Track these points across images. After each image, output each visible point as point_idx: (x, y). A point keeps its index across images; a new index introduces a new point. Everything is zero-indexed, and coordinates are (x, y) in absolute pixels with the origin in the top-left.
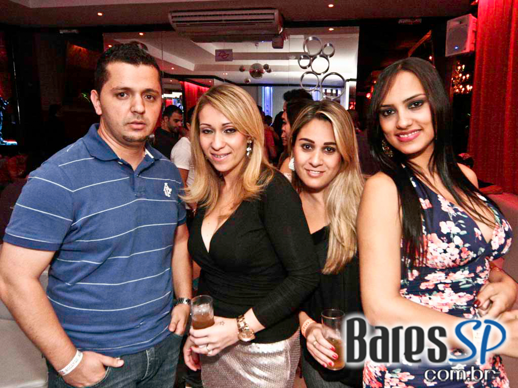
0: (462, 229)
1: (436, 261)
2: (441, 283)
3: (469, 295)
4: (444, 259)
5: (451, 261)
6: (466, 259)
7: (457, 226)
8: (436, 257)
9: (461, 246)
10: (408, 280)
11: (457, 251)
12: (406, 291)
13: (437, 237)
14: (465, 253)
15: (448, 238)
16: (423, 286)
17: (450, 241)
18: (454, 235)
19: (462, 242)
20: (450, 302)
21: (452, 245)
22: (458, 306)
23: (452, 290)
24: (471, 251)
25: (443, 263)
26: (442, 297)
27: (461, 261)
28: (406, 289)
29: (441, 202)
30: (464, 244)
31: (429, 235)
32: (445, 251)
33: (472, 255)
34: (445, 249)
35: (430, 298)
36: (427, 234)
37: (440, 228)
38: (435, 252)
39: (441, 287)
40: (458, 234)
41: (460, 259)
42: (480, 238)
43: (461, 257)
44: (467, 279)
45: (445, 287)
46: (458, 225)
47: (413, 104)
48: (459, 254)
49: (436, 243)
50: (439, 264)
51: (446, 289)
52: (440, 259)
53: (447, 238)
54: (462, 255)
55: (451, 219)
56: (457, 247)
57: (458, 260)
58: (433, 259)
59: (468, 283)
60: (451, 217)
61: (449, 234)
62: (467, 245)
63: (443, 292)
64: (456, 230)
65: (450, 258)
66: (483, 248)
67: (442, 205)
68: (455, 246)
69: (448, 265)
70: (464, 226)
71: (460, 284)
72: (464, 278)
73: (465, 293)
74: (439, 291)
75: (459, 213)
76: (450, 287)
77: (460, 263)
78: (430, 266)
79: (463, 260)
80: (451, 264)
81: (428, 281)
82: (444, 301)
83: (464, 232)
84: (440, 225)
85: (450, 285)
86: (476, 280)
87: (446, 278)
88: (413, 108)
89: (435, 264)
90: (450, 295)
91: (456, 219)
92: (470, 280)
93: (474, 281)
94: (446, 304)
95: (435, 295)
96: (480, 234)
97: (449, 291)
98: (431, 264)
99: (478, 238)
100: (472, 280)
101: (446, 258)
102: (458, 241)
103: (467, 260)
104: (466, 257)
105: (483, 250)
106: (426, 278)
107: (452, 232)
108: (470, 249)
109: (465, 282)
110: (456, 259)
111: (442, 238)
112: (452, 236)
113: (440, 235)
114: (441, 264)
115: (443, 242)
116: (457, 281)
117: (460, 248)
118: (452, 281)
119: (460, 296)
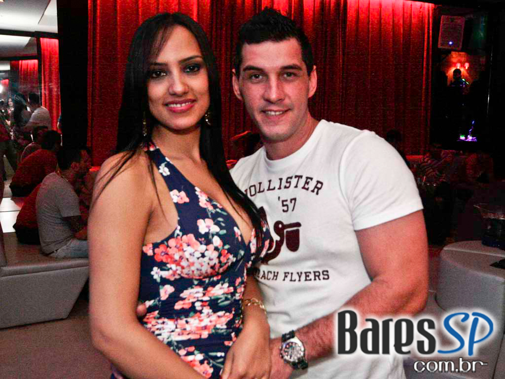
0: (221, 228)
1: (193, 268)
2: (198, 301)
3: (228, 314)
4: (202, 266)
5: (209, 267)
6: (225, 264)
7: (215, 224)
8: (193, 264)
9: (221, 248)
10: (159, 300)
11: (216, 254)
12: (158, 314)
13: (194, 239)
14: (224, 256)
15: (207, 239)
16: (178, 306)
17: (208, 242)
18: (213, 235)
19: (222, 244)
20: (209, 324)
21: (211, 247)
22: (218, 329)
23: (210, 308)
24: (231, 254)
25: (201, 270)
26: (201, 319)
27: (221, 267)
28: (157, 312)
29: (199, 196)
30: (223, 246)
31: (185, 237)
32: (203, 256)
33: (232, 259)
34: (203, 252)
35: (187, 322)
36: (183, 236)
37: (197, 228)
38: (192, 257)
39: (198, 305)
40: (218, 234)
41: (219, 264)
42: (240, 239)
43: (220, 262)
44: (226, 295)
45: (202, 306)
46: (217, 223)
47: (188, 67)
48: (219, 257)
49: (193, 247)
50: (196, 273)
51: (204, 308)
52: (197, 266)
53: (205, 239)
54: (222, 259)
55: (210, 216)
56: (216, 249)
57: (218, 265)
58: (189, 266)
59: (227, 299)
60: (209, 214)
61: (207, 234)
62: (227, 247)
63: (201, 312)
64: (215, 229)
65: (209, 264)
66: (242, 250)
67: (200, 200)
68: (213, 248)
69: (206, 273)
70: (223, 225)
71: (219, 301)
72: (224, 294)
73: (224, 312)
74: (196, 311)
75: (218, 210)
76: (209, 305)
77: (219, 269)
78: (186, 276)
79: (222, 265)
80: (210, 271)
81: (183, 299)
82: (203, 324)
83: (224, 232)
84: (198, 224)
85: (207, 303)
86: (235, 295)
87: (204, 294)
88: (187, 72)
89: (191, 272)
90: (209, 316)
91: (214, 217)
92: (229, 296)
93: (232, 297)
94: (205, 328)
95: (192, 317)
96: (239, 234)
97: (207, 310)
98: (186, 274)
99: (237, 239)
100: (231, 295)
101: (203, 264)
102: (217, 241)
103: (227, 265)
104: (225, 261)
105: (242, 253)
106: (182, 295)
107: (211, 232)
108: (230, 251)
109: (224, 299)
110: (215, 264)
111: (200, 239)
112: (210, 237)
113: (198, 236)
114: (199, 272)
115: (201, 244)
116: (215, 298)
117: (220, 251)
118: (211, 298)
119: (219, 317)
